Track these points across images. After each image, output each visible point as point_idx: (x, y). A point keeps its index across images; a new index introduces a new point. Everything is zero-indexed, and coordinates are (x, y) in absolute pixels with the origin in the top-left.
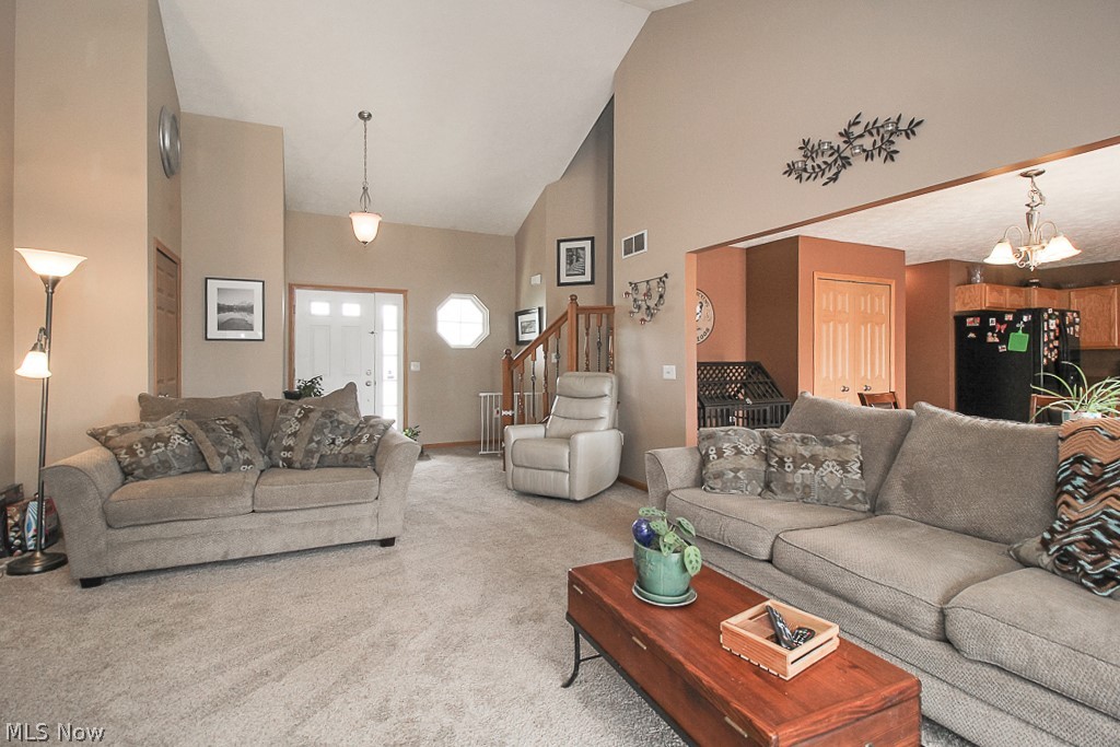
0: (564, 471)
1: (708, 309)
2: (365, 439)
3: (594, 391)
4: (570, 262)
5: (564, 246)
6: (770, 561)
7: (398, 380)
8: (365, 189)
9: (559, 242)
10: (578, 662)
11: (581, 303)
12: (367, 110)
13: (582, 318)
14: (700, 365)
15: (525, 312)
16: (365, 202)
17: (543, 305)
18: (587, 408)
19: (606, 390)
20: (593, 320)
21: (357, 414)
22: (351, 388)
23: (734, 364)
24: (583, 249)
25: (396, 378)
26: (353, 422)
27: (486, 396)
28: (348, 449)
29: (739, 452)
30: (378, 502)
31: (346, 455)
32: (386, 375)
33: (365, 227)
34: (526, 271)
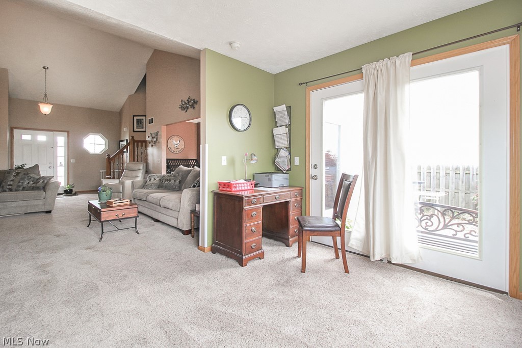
0: (121, 192)
1: (182, 142)
2: (41, 182)
3: (137, 168)
4: (138, 123)
5: (135, 118)
6: (146, 201)
7: (65, 166)
8: (46, 95)
9: (134, 116)
10: (90, 221)
11: (136, 139)
12: (47, 66)
13: (136, 144)
14: (167, 160)
15: (123, 141)
16: (46, 100)
17: (128, 139)
18: (134, 173)
19: (141, 168)
20: (140, 144)
21: (39, 174)
22: (37, 166)
23: (191, 160)
24: (143, 119)
25: (63, 165)
26: (37, 177)
27: (102, 172)
28: (34, 185)
29: (155, 179)
30: (44, 200)
31: (33, 187)
32: (59, 164)
33: (46, 109)
34: (123, 126)
